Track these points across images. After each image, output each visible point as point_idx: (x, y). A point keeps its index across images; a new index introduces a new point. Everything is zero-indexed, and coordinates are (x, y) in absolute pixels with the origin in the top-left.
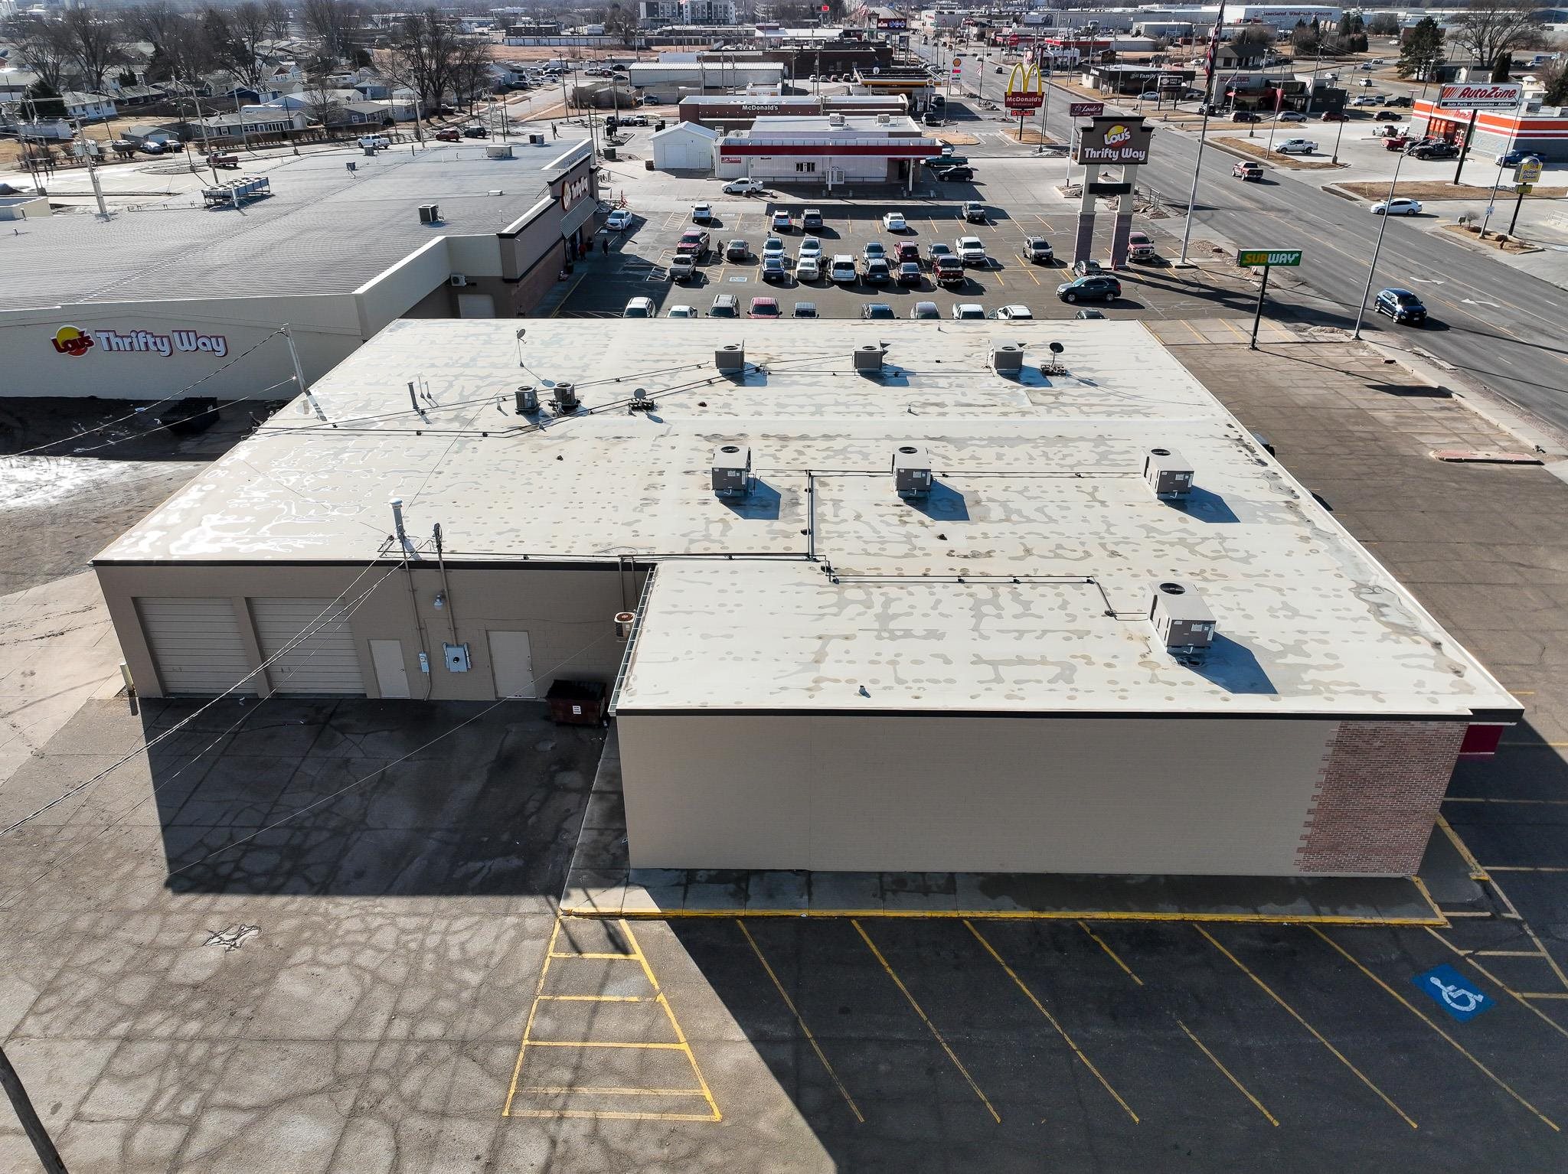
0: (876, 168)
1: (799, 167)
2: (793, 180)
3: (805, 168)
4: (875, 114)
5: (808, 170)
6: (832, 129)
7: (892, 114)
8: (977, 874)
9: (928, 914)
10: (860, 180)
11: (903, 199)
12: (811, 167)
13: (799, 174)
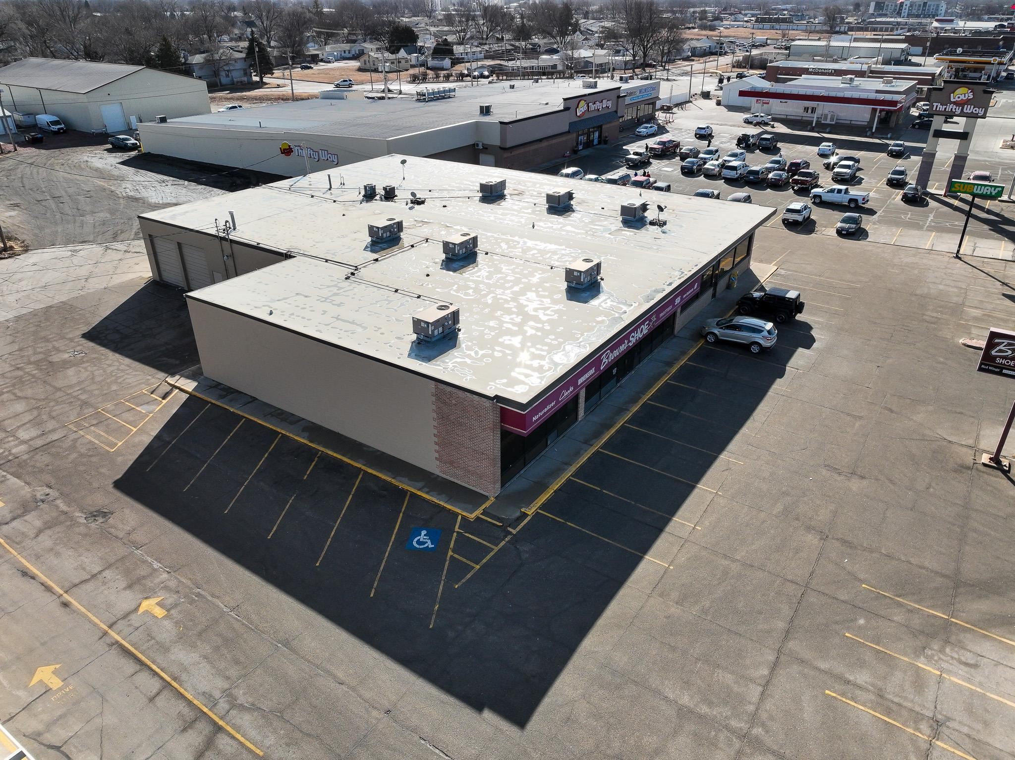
0: (862, 114)
1: (806, 109)
2: (800, 118)
3: (810, 111)
4: (882, 78)
5: (812, 112)
6: (842, 85)
7: (895, 78)
8: (312, 423)
9: (271, 427)
10: (849, 122)
11: (866, 137)
12: (813, 110)
13: (805, 114)
